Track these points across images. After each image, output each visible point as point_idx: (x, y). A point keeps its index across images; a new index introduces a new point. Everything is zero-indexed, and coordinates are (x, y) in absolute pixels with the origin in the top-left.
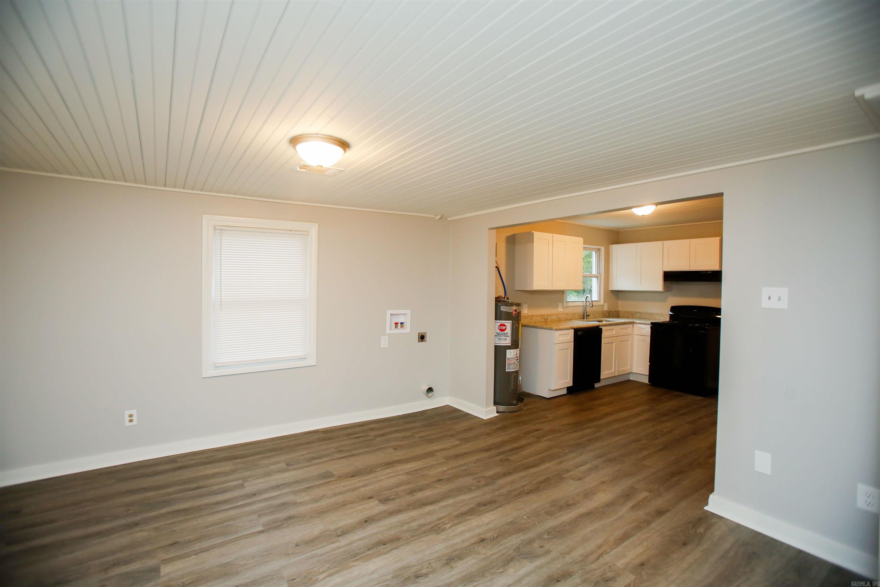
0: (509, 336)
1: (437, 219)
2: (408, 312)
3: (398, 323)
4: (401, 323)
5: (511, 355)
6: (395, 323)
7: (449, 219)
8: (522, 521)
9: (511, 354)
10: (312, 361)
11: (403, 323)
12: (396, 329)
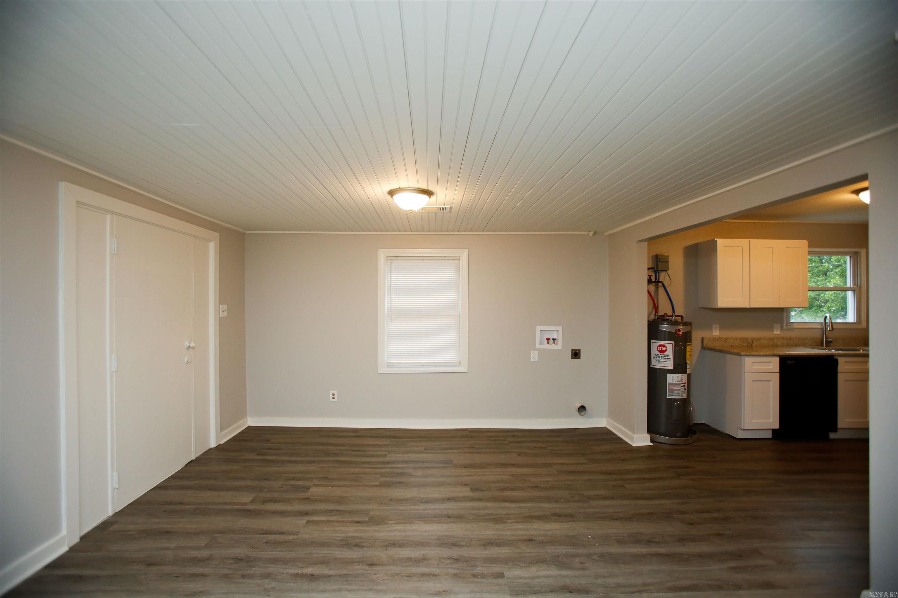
0: (670, 359)
1: (590, 235)
2: (560, 328)
3: (550, 339)
4: (553, 339)
5: (674, 380)
6: (547, 339)
7: (606, 234)
8: (584, 539)
9: (672, 379)
10: (463, 369)
11: (556, 339)
12: (548, 344)
